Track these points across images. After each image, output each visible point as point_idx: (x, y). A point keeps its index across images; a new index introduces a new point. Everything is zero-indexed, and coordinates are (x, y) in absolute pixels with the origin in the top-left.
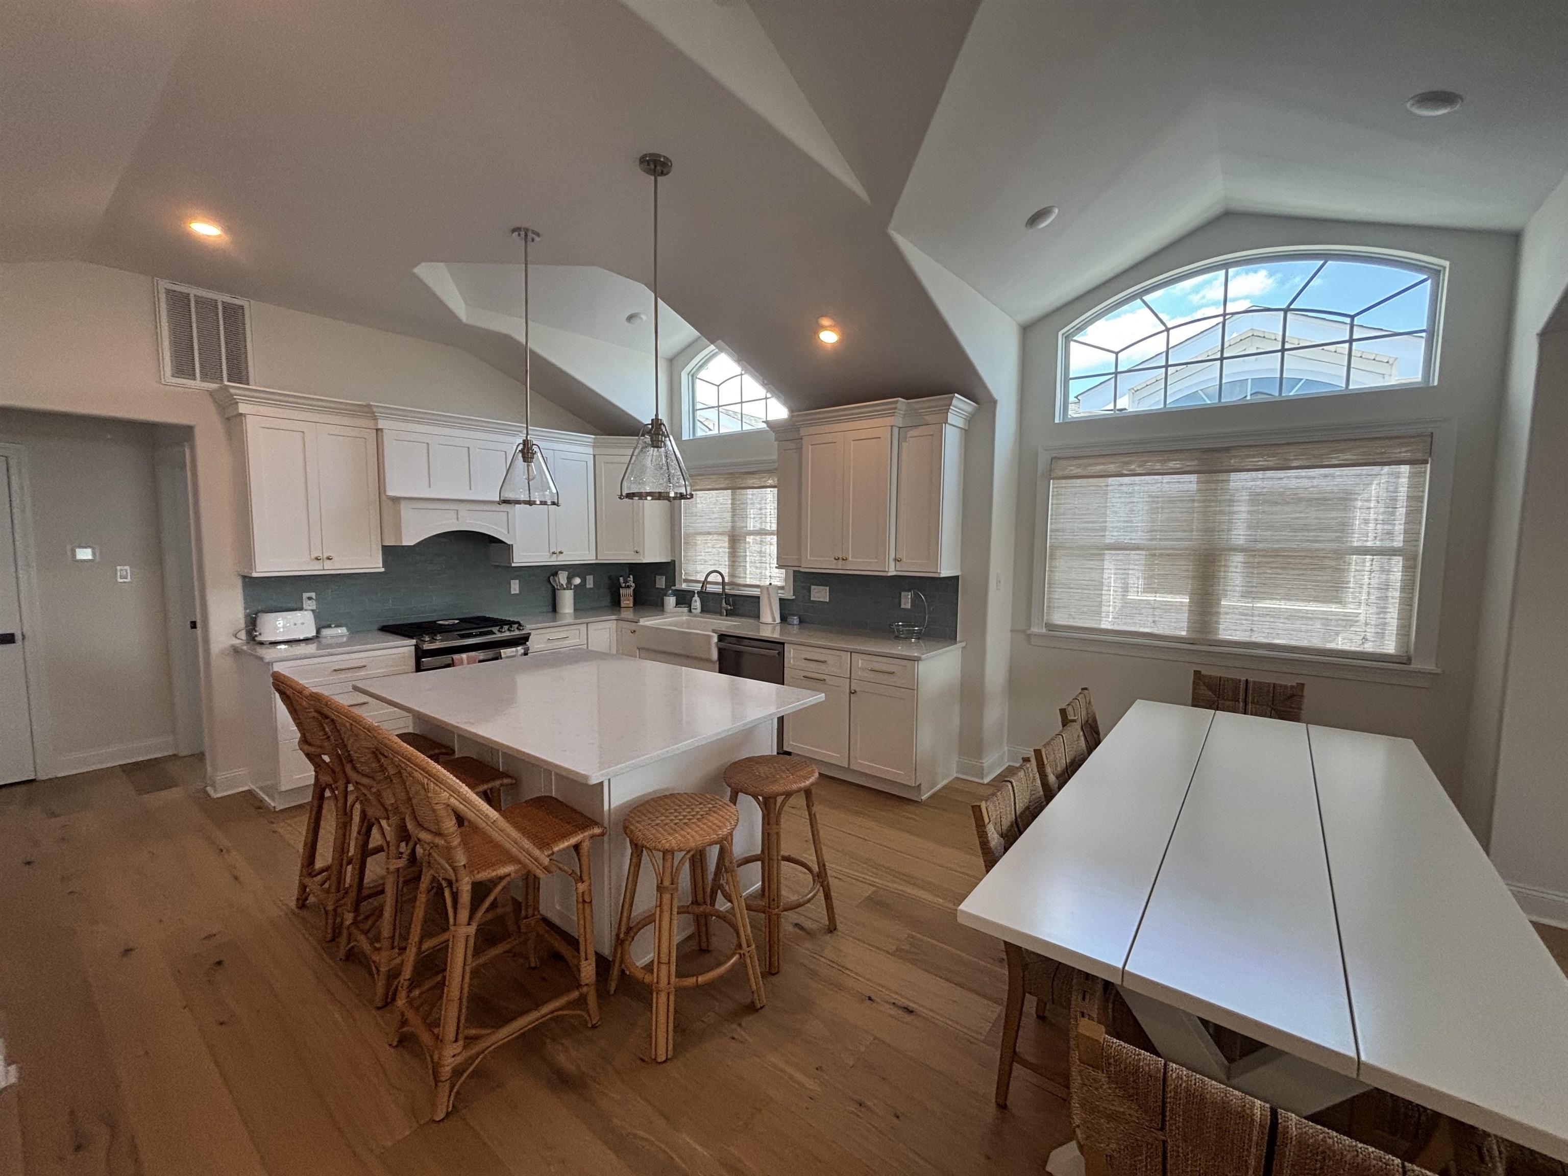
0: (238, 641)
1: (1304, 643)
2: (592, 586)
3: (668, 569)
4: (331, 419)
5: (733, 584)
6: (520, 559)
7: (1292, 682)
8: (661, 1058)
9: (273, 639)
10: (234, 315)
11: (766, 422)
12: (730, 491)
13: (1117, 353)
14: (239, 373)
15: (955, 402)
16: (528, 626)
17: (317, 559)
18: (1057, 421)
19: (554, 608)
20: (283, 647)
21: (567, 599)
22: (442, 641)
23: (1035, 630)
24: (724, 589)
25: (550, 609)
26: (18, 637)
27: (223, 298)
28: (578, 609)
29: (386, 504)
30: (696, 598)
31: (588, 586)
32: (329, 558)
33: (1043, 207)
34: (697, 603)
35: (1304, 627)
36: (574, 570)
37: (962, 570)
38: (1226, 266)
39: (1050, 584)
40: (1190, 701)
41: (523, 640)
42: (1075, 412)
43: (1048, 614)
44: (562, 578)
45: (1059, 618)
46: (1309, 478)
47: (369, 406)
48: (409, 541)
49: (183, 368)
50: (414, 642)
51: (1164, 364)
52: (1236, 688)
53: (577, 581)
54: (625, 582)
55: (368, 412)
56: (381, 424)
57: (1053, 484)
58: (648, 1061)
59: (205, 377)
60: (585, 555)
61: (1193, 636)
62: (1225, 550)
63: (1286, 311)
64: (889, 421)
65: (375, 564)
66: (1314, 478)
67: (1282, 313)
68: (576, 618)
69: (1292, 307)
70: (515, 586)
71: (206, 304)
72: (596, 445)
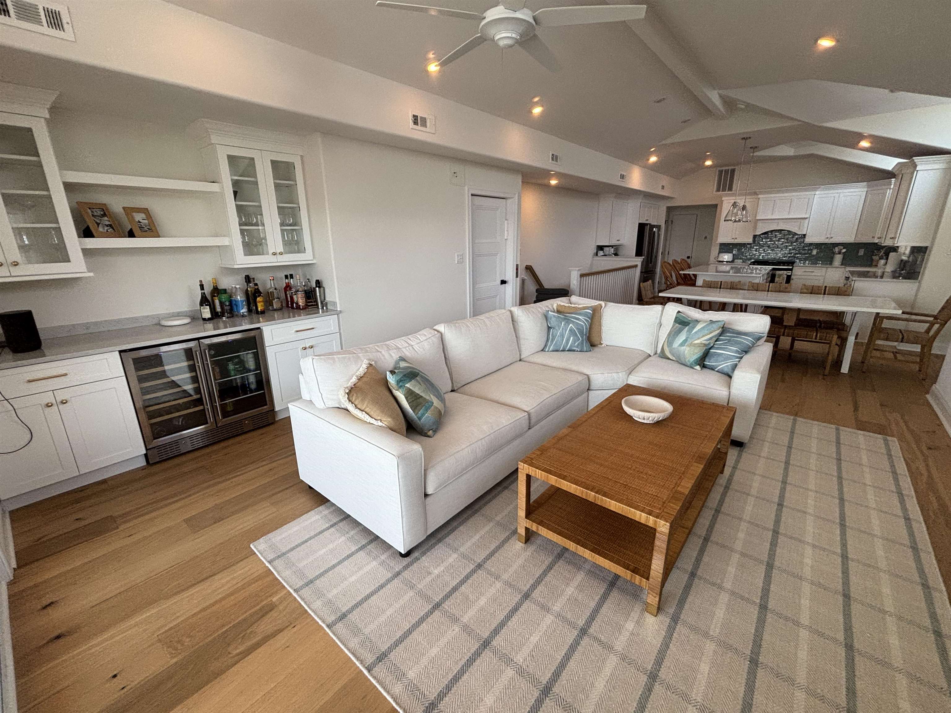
4: (745, 197)
6: (809, 240)
9: (722, 260)
10: (733, 171)
14: (730, 190)
17: (733, 239)
19: (828, 261)
20: (725, 263)
21: (838, 258)
27: (731, 168)
28: (845, 263)
29: (756, 221)
31: (859, 254)
44: (836, 249)
47: (755, 190)
48: (759, 233)
53: (844, 251)
54: (878, 252)
55: (755, 193)
56: (759, 196)
59: (722, 191)
60: (850, 239)
65: (750, 240)
70: (814, 252)
71: (727, 171)
72: (868, 187)
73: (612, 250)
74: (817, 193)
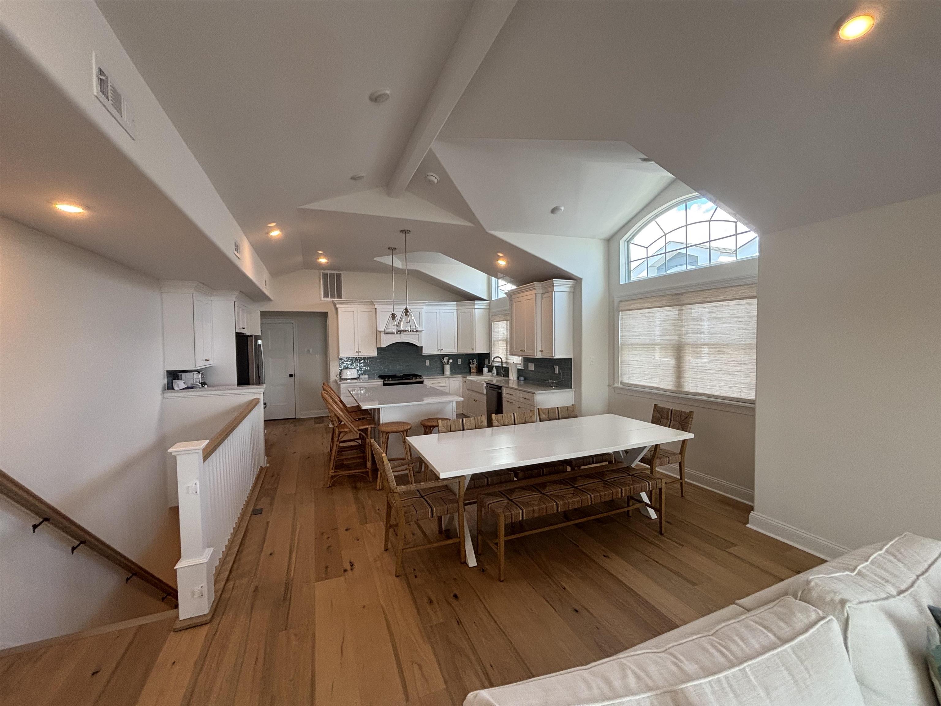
0: (337, 378)
1: (718, 393)
2: (460, 363)
3: (487, 356)
4: (361, 306)
5: (506, 363)
6: (426, 352)
7: (686, 410)
8: (378, 488)
9: (346, 378)
10: (339, 276)
11: (506, 293)
12: (505, 322)
13: (647, 248)
14: (339, 296)
15: (554, 282)
16: (424, 378)
17: (357, 352)
18: (622, 282)
19: (443, 372)
20: (349, 380)
21: (447, 368)
22: (392, 380)
23: (616, 385)
24: (502, 365)
25: (442, 372)
26: (293, 375)
27: (335, 272)
28: (452, 373)
29: (378, 333)
30: (494, 369)
31: (459, 363)
32: (360, 352)
33: (556, 206)
34: (494, 371)
35: (717, 385)
36: (450, 356)
37: (574, 355)
38: (685, 201)
39: (621, 362)
40: (651, 421)
41: (422, 382)
42: (634, 277)
43: (622, 378)
44: (446, 360)
45: (626, 381)
46: (716, 307)
47: (372, 301)
48: (384, 346)
49: (326, 296)
50: (383, 380)
51: (664, 252)
52: (668, 413)
53: (451, 361)
54: (473, 362)
55: (372, 303)
56: (376, 306)
57: (621, 313)
58: (375, 489)
59: (331, 298)
60: (453, 350)
61: (675, 389)
62: (685, 344)
63: (710, 221)
64: (534, 292)
65: (374, 354)
66: (718, 307)
67: (708, 222)
68: (452, 375)
69: (712, 219)
70: (428, 363)
71: (332, 275)
72: (457, 306)
73: (199, 378)
74: (424, 307)
